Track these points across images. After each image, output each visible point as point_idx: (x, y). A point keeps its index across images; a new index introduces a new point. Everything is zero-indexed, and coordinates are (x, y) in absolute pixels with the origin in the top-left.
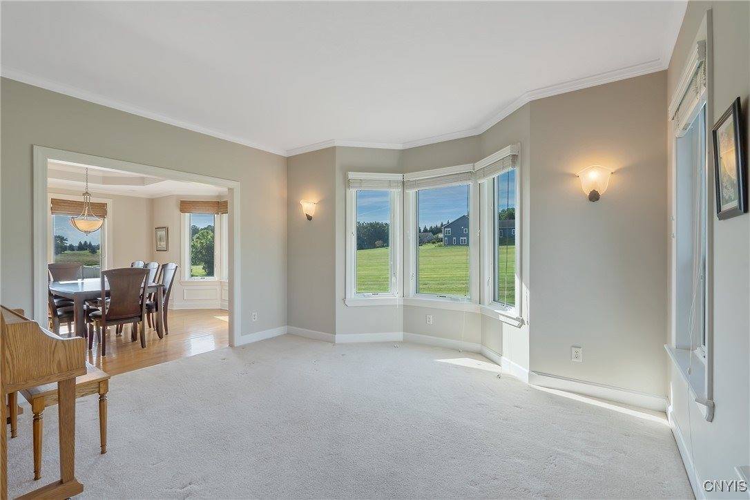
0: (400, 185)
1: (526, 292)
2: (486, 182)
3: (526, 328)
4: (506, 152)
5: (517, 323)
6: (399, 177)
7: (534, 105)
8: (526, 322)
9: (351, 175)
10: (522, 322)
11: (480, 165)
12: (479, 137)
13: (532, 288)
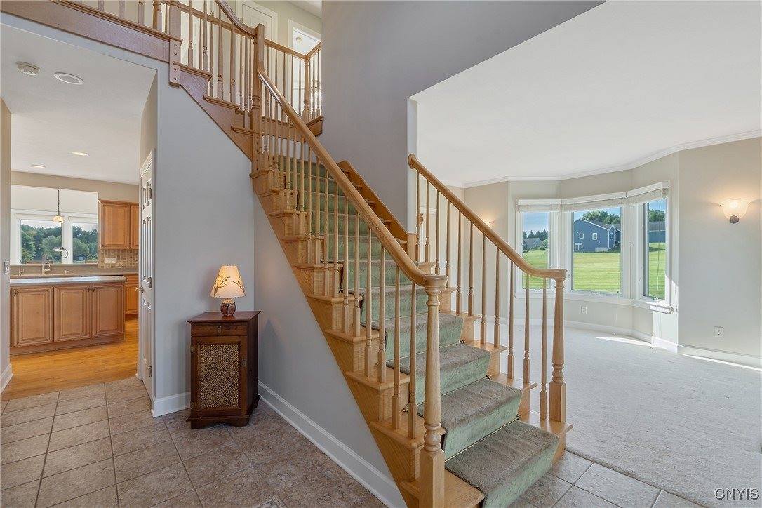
0: (559, 208)
1: (675, 287)
2: (638, 207)
3: (675, 314)
4: (659, 186)
5: (668, 310)
6: (558, 202)
7: (683, 154)
8: (675, 310)
9: (521, 202)
10: (672, 309)
11: (631, 193)
12: (631, 171)
13: (680, 285)
